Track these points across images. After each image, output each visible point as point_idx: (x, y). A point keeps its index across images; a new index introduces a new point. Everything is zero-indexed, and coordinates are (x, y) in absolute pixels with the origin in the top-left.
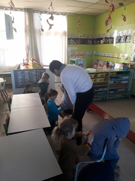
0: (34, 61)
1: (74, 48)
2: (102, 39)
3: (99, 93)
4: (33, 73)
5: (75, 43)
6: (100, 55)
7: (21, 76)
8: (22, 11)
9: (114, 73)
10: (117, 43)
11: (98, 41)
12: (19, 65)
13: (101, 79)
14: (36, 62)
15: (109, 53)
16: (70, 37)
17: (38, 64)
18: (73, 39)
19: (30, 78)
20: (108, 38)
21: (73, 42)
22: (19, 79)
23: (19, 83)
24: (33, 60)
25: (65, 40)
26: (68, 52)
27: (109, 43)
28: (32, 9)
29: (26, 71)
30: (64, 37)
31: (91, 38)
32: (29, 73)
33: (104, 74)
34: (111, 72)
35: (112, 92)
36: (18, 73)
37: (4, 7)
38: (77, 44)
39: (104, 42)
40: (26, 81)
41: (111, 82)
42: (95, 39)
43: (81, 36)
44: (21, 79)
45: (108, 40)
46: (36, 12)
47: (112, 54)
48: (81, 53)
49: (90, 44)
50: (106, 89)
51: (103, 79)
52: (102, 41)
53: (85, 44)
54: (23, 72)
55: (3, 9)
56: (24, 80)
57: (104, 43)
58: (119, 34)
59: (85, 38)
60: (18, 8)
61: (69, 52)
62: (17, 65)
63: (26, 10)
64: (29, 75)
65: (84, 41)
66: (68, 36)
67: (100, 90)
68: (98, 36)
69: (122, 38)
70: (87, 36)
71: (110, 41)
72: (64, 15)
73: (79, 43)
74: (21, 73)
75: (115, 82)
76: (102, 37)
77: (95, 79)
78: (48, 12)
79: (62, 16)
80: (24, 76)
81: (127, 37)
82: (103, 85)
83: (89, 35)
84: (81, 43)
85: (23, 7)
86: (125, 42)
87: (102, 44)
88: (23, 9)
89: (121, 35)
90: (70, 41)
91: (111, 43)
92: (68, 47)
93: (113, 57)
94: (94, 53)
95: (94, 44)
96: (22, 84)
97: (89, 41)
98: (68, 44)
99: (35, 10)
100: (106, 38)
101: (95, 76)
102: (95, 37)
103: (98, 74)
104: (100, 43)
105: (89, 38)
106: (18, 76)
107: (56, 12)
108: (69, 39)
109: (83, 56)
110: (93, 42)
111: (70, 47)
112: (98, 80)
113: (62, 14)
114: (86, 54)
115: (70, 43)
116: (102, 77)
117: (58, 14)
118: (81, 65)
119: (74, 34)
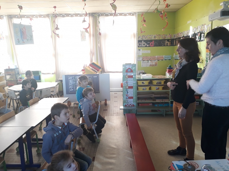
1: (146, 51)
3: (156, 105)
5: (148, 46)
7: (72, 82)
8: (87, 16)
13: (158, 87)
16: (140, 39)
18: (145, 41)
21: (144, 44)
22: (70, 83)
25: (134, 43)
26: (138, 56)
28: (96, 13)
29: (77, 77)
31: (169, 38)
33: (163, 82)
36: (69, 79)
37: (70, 14)
38: (150, 46)
42: (175, 39)
43: (155, 37)
44: (72, 84)
46: (100, 16)
48: (156, 57)
49: (167, 46)
50: (166, 101)
51: (161, 87)
53: (161, 46)
54: (75, 77)
56: (75, 86)
58: (194, 31)
59: (161, 39)
60: (83, 14)
61: (140, 56)
63: (91, 15)
65: (159, 43)
66: (138, 38)
67: (158, 101)
68: (177, 36)
69: (197, 36)
70: (164, 36)
72: (133, 15)
73: (153, 45)
74: (73, 78)
76: (180, 37)
77: (149, 87)
79: (130, 16)
80: (75, 81)
81: (201, 34)
83: (166, 35)
86: (200, 41)
88: (88, 14)
89: (196, 33)
90: (141, 43)
92: (139, 50)
94: (174, 56)
95: (173, 45)
96: (73, 90)
97: (166, 42)
98: (138, 47)
99: (100, 14)
101: (149, 83)
105: (166, 38)
106: (69, 81)
107: (123, 13)
108: (139, 41)
109: (158, 60)
110: (171, 44)
111: (141, 50)
112: (154, 89)
113: (130, 14)
114: (163, 57)
115: (141, 46)
116: (159, 84)
117: (125, 15)
118: (129, 70)
119: (146, 36)
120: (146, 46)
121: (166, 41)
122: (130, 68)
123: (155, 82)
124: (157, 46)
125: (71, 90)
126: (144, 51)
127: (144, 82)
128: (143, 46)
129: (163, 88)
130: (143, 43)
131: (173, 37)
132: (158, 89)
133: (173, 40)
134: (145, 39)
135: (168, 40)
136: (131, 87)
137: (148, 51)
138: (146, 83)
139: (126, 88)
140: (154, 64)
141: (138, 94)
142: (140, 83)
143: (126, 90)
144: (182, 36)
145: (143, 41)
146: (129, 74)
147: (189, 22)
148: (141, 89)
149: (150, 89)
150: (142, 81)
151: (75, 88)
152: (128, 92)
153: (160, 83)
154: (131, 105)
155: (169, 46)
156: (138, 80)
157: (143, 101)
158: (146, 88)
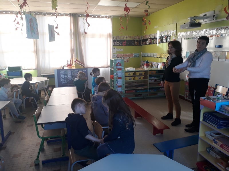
0: (77, 62)
1: (120, 49)
2: (147, 40)
3: (138, 91)
4: (75, 72)
5: (121, 45)
6: (147, 56)
7: (64, 75)
8: (68, 16)
9: (153, 72)
10: (160, 43)
11: (144, 42)
12: (64, 66)
13: (140, 77)
14: (78, 63)
15: (154, 54)
16: (115, 39)
17: (80, 65)
18: (118, 41)
19: (72, 77)
20: (153, 39)
21: (118, 44)
22: (62, 78)
23: (62, 82)
24: (76, 60)
25: (110, 42)
26: (113, 53)
27: (153, 44)
28: (77, 14)
29: (68, 71)
30: (109, 39)
31: (137, 39)
32: (71, 72)
33: (143, 73)
34: (150, 71)
35: (153, 90)
36: (61, 73)
37: (51, 13)
38: (122, 45)
39: (149, 42)
40: (68, 80)
41: (151, 81)
42: (142, 40)
43: (126, 38)
44: (64, 78)
45: (152, 41)
46: (80, 17)
47: (156, 54)
48: (128, 54)
49: (136, 45)
50: (146, 88)
51: (142, 77)
52: (148, 42)
53: (132, 45)
54: (66, 71)
55: (50, 15)
56: (67, 79)
57: (150, 44)
58: (161, 34)
59: (131, 39)
60: (64, 14)
61: (115, 53)
62: (62, 67)
63: (71, 15)
64: (71, 74)
65: (130, 43)
66: (113, 38)
67: (140, 88)
68: (144, 37)
69: (163, 38)
70: (133, 37)
71: (154, 41)
72: (109, 18)
73: (125, 44)
74: (64, 72)
75: (155, 80)
76: (148, 38)
77: (134, 77)
78: (92, 15)
79: (106, 18)
80: (67, 75)
81: (167, 37)
82: (143, 84)
83: (135, 36)
84: (127, 45)
85: (69, 13)
86: (166, 42)
87: (148, 44)
88: (69, 14)
89: (163, 36)
90: (115, 42)
91: (155, 44)
92: (114, 48)
93: (158, 57)
94: (142, 54)
95: (141, 45)
96: (64, 83)
97: (135, 43)
98: (113, 45)
99: (80, 15)
100: (151, 38)
101: (134, 74)
102: (142, 38)
103: (137, 72)
104: (146, 44)
105: (135, 39)
106: (61, 75)
107: (100, 16)
108: (114, 41)
109: (129, 57)
110: (139, 43)
111: (116, 48)
112: (137, 78)
113: (106, 17)
114: (133, 55)
115: (115, 44)
116: (140, 75)
117: (102, 17)
118: (119, 64)
119: (119, 36)
120: (120, 45)
121: (135, 41)
122: (120, 62)
123: (138, 74)
124: (128, 45)
125: (62, 83)
126: (118, 49)
127: (130, 73)
128: (117, 44)
129: (143, 78)
130: (117, 42)
131: (140, 38)
132: (140, 78)
133: (141, 40)
134: (119, 39)
135: (137, 41)
136: (120, 78)
137: (121, 49)
138: (131, 74)
139: (116, 79)
140: (126, 60)
141: (126, 83)
142: (127, 74)
143: (116, 80)
144: (149, 38)
145: (117, 41)
146: (119, 67)
147: (155, 27)
148: (128, 79)
149: (134, 79)
150: (129, 73)
151: (66, 81)
152: (117, 82)
153: (142, 74)
154: (119, 92)
155: (137, 45)
156: (125, 72)
157: (129, 89)
158: (131, 78)
